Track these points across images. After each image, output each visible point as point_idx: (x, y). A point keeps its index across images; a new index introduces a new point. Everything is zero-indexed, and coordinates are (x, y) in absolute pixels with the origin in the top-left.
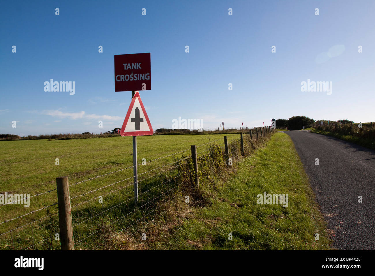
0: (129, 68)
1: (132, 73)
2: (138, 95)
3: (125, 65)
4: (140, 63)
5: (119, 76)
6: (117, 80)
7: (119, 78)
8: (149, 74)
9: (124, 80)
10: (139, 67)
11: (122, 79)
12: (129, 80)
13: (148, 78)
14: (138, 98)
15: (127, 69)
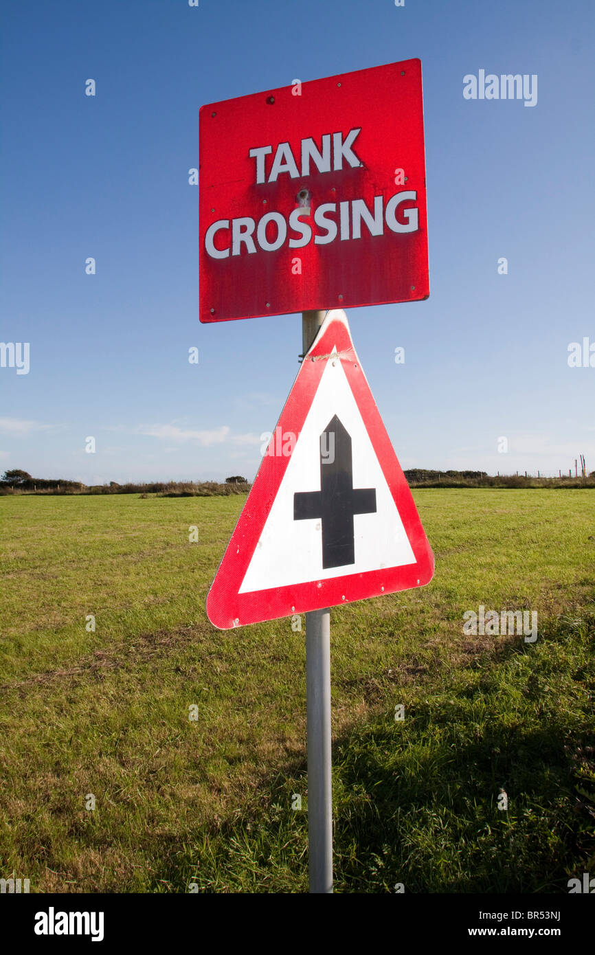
0: (284, 169)
1: (305, 201)
2: (338, 337)
3: (259, 154)
4: (354, 134)
5: (224, 224)
6: (214, 253)
7: (223, 239)
8: (411, 195)
9: (252, 249)
10: (344, 159)
11: (243, 245)
12: (287, 242)
13: (403, 221)
14: (342, 361)
15: (273, 178)
